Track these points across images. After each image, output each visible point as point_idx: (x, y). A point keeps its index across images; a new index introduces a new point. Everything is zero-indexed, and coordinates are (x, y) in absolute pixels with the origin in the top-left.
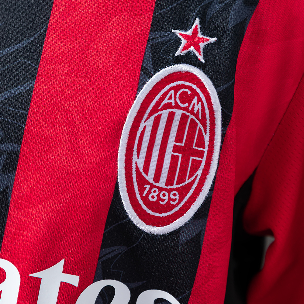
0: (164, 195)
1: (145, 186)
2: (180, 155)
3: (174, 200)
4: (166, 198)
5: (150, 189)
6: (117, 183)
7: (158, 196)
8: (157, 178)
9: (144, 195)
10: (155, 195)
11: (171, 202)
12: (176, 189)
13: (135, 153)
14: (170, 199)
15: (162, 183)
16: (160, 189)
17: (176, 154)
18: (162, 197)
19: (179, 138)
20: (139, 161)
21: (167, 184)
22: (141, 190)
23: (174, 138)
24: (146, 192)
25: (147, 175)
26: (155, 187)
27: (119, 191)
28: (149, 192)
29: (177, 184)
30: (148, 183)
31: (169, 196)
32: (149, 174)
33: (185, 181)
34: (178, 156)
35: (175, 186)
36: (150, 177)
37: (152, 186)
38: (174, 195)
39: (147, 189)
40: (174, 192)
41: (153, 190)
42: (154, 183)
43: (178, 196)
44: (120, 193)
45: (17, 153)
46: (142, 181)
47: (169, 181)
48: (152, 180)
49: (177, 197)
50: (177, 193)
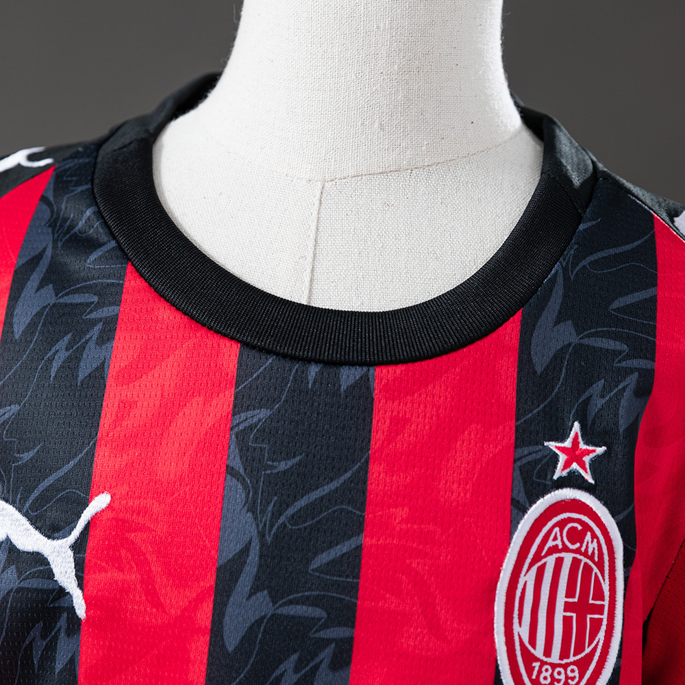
0: (559, 673)
1: (534, 664)
2: (574, 615)
3: (573, 679)
4: (562, 677)
5: (541, 667)
6: (497, 666)
7: (552, 675)
8: (548, 652)
9: (534, 677)
10: (548, 674)
11: (570, 681)
12: (574, 663)
13: (516, 620)
14: (567, 678)
15: (555, 658)
16: (554, 666)
17: (568, 614)
18: (556, 676)
19: (570, 592)
20: (522, 631)
21: (561, 658)
22: (529, 670)
23: (564, 592)
24: (535, 673)
25: (534, 648)
26: (546, 663)
27: (500, 676)
28: (540, 672)
29: (574, 655)
30: (537, 660)
31: (566, 673)
32: (537, 647)
33: (584, 650)
34: (572, 617)
35: (572, 659)
36: (539, 652)
37: (543, 663)
38: (573, 671)
39: (537, 669)
40: (572, 667)
41: (544, 669)
42: (545, 659)
43: (577, 672)
44: (501, 680)
45: (350, 641)
46: (529, 658)
47: (564, 654)
48: (542, 654)
49: (576, 674)
50: (575, 668)
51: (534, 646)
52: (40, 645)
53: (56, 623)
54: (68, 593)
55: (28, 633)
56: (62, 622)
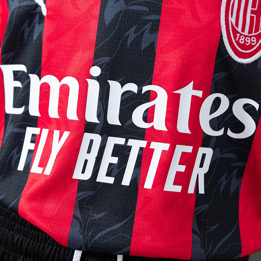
0: (248, 40)
1: (237, 35)
2: (255, 16)
3: (254, 42)
4: (249, 41)
5: (240, 36)
6: (221, 33)
7: (245, 40)
8: (243, 30)
9: (237, 40)
10: (243, 39)
11: (252, 43)
12: (254, 36)
13: (230, 15)
14: (251, 42)
15: (246, 33)
16: (246, 36)
17: (252, 15)
18: (247, 41)
19: (253, 6)
20: (232, 20)
21: (249, 33)
22: (235, 37)
23: (251, 5)
24: (237, 38)
25: (238, 28)
26: (242, 35)
27: (223, 38)
28: (239, 38)
29: (254, 33)
30: (239, 33)
31: (251, 40)
32: (239, 27)
33: (259, 31)
34: (254, 16)
35: (253, 34)
36: (239, 29)
37: (241, 35)
38: (254, 39)
39: (238, 37)
40: (253, 38)
41: (241, 37)
42: (242, 33)
43: (255, 40)
44: (223, 40)
46: (235, 32)
47: (250, 32)
48: (241, 31)
49: (255, 41)
50: (255, 38)
51: (237, 27)
52: (28, 30)
53: (34, 20)
54: (40, 6)
55: (23, 25)
56: (37, 19)
